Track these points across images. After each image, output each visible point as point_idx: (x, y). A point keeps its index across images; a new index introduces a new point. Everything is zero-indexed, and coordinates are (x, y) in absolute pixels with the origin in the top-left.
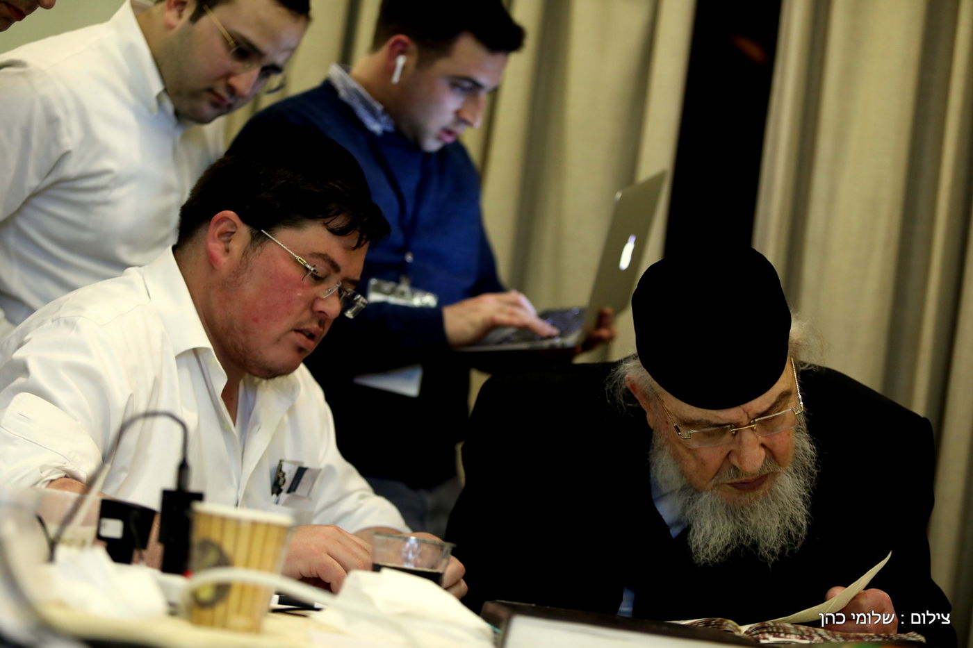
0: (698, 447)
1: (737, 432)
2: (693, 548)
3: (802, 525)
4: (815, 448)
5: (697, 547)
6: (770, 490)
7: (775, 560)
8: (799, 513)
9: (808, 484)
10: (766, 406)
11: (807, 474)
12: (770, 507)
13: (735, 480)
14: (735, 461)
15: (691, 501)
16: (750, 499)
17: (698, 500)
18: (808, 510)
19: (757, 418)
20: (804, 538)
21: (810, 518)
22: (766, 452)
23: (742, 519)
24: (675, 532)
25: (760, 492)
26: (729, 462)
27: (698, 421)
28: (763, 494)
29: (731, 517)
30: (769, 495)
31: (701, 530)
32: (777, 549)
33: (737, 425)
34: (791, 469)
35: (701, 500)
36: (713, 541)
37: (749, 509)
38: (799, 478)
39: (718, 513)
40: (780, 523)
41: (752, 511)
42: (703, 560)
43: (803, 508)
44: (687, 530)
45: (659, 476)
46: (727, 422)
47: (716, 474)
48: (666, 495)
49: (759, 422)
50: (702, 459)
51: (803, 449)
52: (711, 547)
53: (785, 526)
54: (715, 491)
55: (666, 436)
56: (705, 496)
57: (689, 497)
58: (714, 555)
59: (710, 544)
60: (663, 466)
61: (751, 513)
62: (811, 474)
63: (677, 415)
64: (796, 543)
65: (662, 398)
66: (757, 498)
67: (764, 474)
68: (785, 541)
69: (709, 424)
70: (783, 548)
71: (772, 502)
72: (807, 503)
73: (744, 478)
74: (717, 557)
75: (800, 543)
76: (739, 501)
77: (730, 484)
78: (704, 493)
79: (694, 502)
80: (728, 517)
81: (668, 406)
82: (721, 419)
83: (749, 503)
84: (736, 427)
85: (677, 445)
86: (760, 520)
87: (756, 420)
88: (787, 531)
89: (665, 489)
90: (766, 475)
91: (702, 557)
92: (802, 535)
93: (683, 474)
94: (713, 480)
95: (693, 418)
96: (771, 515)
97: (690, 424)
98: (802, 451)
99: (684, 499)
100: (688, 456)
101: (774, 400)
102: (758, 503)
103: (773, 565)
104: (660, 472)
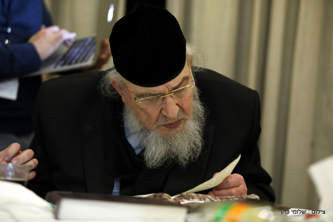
0: (146, 107)
1: (164, 98)
2: (146, 160)
3: (199, 145)
4: (203, 107)
5: (148, 159)
6: (183, 128)
7: (187, 163)
8: (197, 140)
9: (201, 125)
10: (176, 84)
11: (200, 120)
12: (183, 137)
13: (166, 123)
14: (164, 112)
15: (146, 136)
16: (174, 133)
17: (149, 135)
18: (201, 138)
19: (173, 90)
20: (200, 152)
21: (202, 141)
22: (179, 108)
23: (171, 143)
24: (138, 152)
25: (179, 129)
26: (162, 114)
27: (145, 94)
28: (180, 130)
29: (165, 142)
30: (183, 131)
31: (150, 151)
32: (187, 158)
33: (164, 94)
34: (192, 117)
35: (150, 135)
36: (156, 156)
37: (174, 138)
38: (196, 122)
39: (159, 142)
40: (189, 145)
41: (176, 139)
42: (151, 165)
43: (199, 137)
44: (143, 151)
45: (129, 125)
46: (158, 93)
47: (156, 121)
48: (133, 134)
49: (174, 93)
50: (149, 113)
51: (198, 108)
52: (155, 159)
53: (191, 146)
54: (157, 130)
55: (131, 106)
56: (152, 133)
57: (145, 134)
58: (156, 163)
59: (154, 158)
60: (131, 120)
61: (175, 140)
62: (202, 120)
63: (135, 92)
64: (197, 154)
65: (127, 86)
66: (177, 132)
67: (179, 119)
68: (191, 154)
69: (150, 95)
70: (190, 157)
71: (184, 134)
72: (201, 134)
73: (170, 122)
74: (158, 164)
75: (198, 154)
76: (169, 134)
77: (164, 125)
78: (152, 131)
79: (147, 136)
80: (164, 143)
81: (130, 89)
82: (155, 91)
83: (174, 135)
84: (163, 96)
85: (137, 109)
86: (179, 143)
87: (173, 91)
88: (192, 149)
89: (132, 131)
90: (181, 120)
91: (151, 164)
92: (199, 150)
93: (141, 123)
94: (156, 124)
95: (143, 93)
96: (184, 141)
97: (141, 96)
98: (197, 109)
99: (142, 135)
100: (142, 113)
101: (180, 81)
102: (178, 135)
103: (185, 165)
104: (130, 123)
